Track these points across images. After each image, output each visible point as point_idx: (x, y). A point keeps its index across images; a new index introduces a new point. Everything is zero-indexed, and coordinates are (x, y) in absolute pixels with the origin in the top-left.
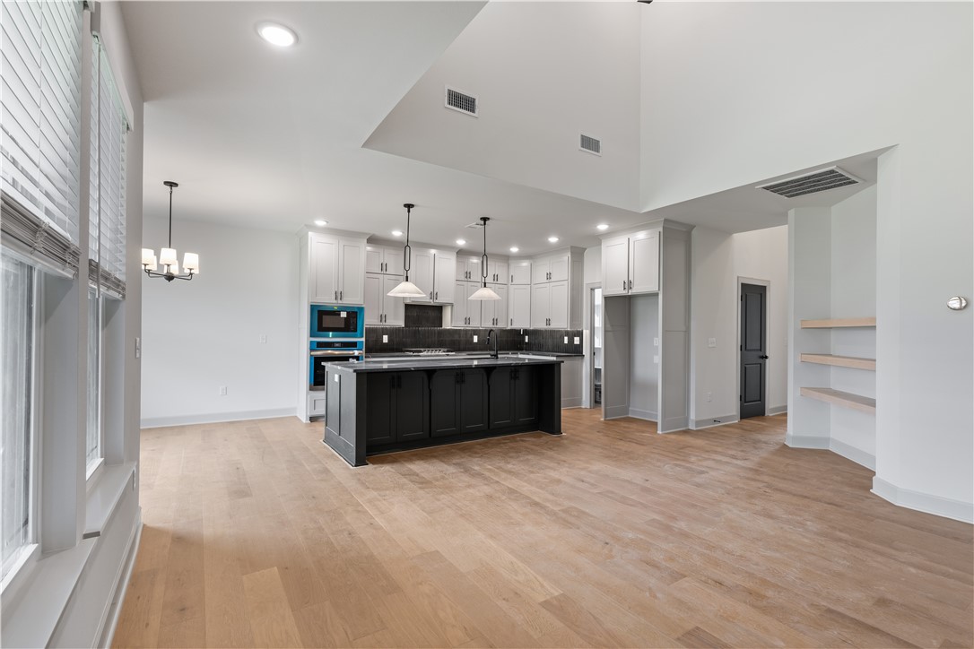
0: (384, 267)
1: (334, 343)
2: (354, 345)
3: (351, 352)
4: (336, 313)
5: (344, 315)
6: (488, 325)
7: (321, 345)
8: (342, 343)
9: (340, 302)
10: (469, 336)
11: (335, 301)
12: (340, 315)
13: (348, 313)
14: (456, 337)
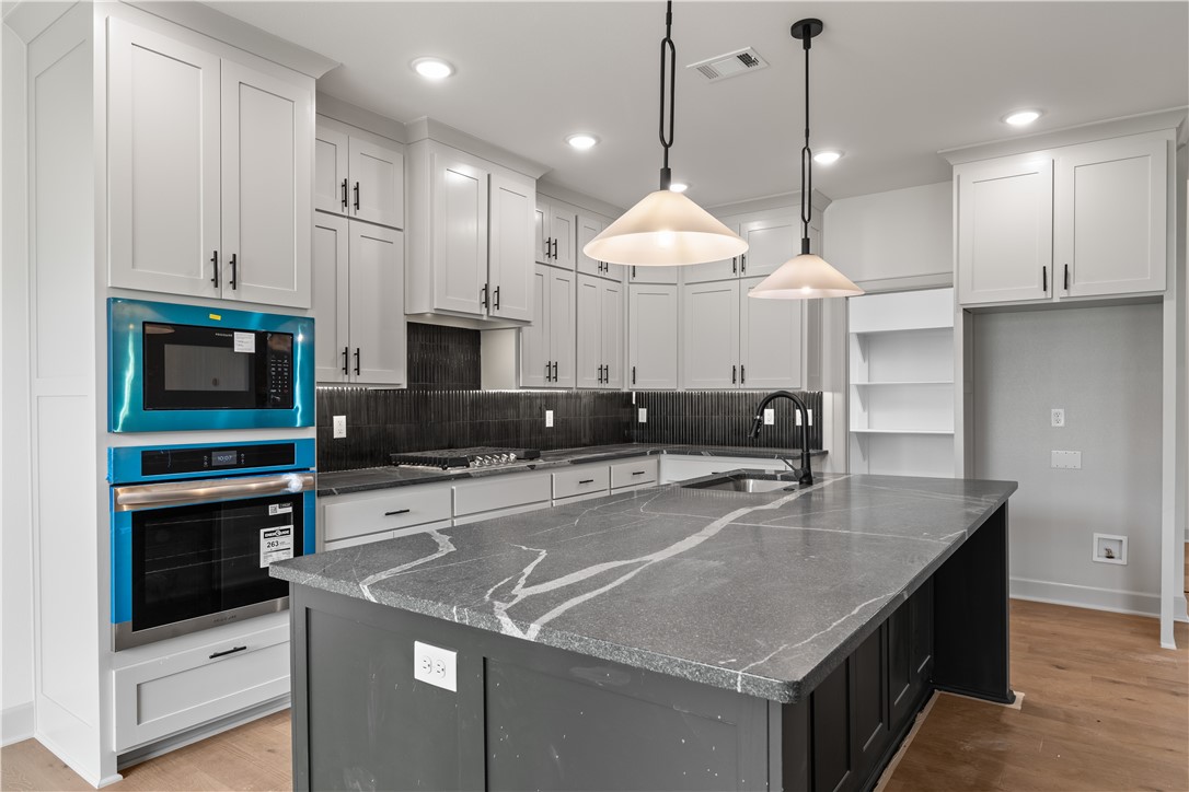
0: (350, 194)
1: (208, 451)
2: (280, 456)
3: (272, 482)
4: (218, 337)
5: (245, 343)
6: (590, 382)
7: (157, 464)
8: (240, 449)
9: (228, 293)
10: (536, 411)
11: (210, 292)
12: (230, 343)
13: (261, 339)
14: (511, 415)
